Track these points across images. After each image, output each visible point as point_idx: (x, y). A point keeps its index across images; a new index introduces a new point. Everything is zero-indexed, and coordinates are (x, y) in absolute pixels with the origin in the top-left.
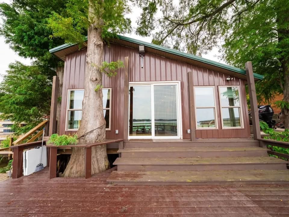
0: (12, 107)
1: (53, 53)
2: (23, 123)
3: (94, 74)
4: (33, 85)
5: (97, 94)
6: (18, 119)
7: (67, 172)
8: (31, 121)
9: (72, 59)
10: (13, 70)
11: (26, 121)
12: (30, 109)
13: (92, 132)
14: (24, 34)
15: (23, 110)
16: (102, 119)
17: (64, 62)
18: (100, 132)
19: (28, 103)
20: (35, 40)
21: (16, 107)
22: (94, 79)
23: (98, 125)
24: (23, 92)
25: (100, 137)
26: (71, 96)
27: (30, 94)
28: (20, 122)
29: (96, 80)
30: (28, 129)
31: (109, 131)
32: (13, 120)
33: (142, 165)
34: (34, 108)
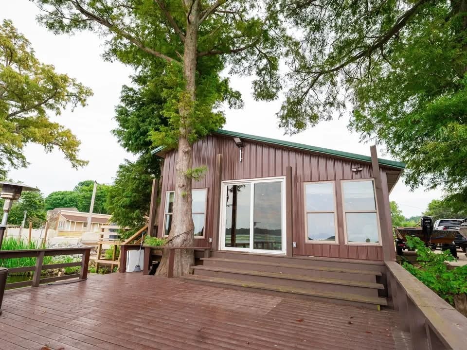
0: (120, 211)
1: (154, 155)
2: (127, 228)
3: (182, 181)
4: (138, 187)
5: (184, 199)
6: (123, 223)
7: (157, 273)
8: (134, 225)
9: (171, 157)
10: (122, 170)
11: (130, 226)
12: (134, 213)
13: (178, 236)
14: (132, 136)
15: (128, 214)
16: (189, 223)
17: (164, 159)
18: (186, 237)
19: (132, 206)
20: (140, 141)
21: (123, 210)
22: (181, 185)
23: (184, 230)
24: (129, 195)
25: (185, 243)
26: (170, 198)
27: (135, 196)
28: (125, 227)
29: (183, 186)
30: (131, 234)
31: (203, 239)
32: (119, 224)
33: (215, 271)
34: (137, 211)
